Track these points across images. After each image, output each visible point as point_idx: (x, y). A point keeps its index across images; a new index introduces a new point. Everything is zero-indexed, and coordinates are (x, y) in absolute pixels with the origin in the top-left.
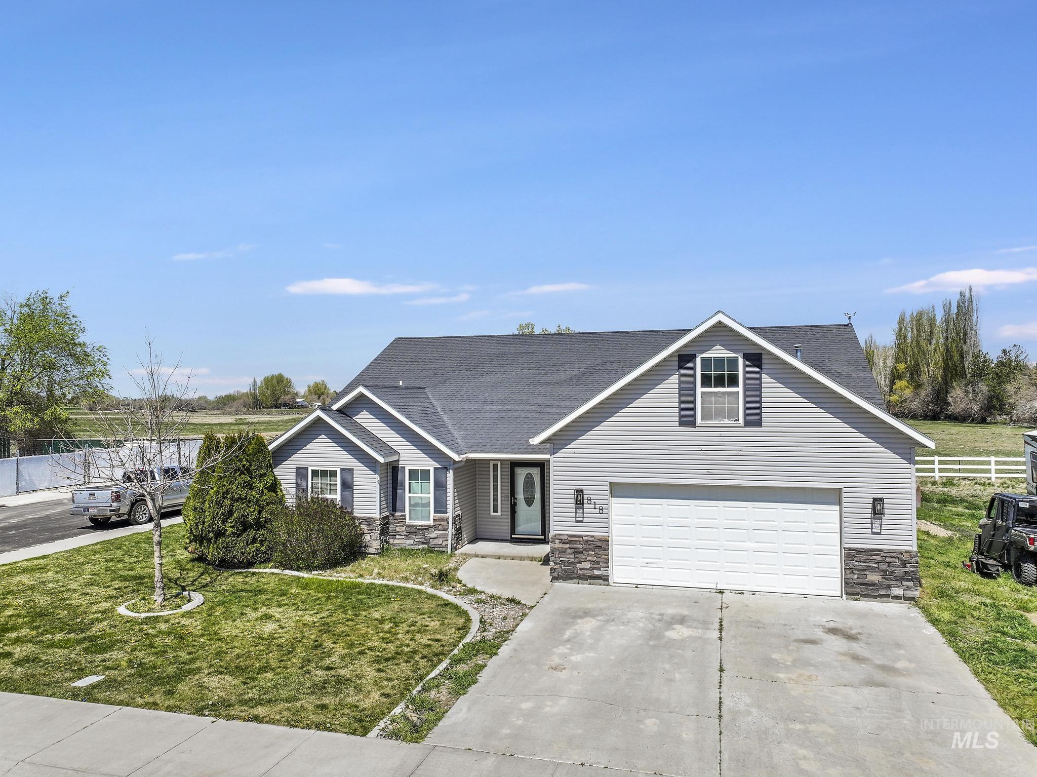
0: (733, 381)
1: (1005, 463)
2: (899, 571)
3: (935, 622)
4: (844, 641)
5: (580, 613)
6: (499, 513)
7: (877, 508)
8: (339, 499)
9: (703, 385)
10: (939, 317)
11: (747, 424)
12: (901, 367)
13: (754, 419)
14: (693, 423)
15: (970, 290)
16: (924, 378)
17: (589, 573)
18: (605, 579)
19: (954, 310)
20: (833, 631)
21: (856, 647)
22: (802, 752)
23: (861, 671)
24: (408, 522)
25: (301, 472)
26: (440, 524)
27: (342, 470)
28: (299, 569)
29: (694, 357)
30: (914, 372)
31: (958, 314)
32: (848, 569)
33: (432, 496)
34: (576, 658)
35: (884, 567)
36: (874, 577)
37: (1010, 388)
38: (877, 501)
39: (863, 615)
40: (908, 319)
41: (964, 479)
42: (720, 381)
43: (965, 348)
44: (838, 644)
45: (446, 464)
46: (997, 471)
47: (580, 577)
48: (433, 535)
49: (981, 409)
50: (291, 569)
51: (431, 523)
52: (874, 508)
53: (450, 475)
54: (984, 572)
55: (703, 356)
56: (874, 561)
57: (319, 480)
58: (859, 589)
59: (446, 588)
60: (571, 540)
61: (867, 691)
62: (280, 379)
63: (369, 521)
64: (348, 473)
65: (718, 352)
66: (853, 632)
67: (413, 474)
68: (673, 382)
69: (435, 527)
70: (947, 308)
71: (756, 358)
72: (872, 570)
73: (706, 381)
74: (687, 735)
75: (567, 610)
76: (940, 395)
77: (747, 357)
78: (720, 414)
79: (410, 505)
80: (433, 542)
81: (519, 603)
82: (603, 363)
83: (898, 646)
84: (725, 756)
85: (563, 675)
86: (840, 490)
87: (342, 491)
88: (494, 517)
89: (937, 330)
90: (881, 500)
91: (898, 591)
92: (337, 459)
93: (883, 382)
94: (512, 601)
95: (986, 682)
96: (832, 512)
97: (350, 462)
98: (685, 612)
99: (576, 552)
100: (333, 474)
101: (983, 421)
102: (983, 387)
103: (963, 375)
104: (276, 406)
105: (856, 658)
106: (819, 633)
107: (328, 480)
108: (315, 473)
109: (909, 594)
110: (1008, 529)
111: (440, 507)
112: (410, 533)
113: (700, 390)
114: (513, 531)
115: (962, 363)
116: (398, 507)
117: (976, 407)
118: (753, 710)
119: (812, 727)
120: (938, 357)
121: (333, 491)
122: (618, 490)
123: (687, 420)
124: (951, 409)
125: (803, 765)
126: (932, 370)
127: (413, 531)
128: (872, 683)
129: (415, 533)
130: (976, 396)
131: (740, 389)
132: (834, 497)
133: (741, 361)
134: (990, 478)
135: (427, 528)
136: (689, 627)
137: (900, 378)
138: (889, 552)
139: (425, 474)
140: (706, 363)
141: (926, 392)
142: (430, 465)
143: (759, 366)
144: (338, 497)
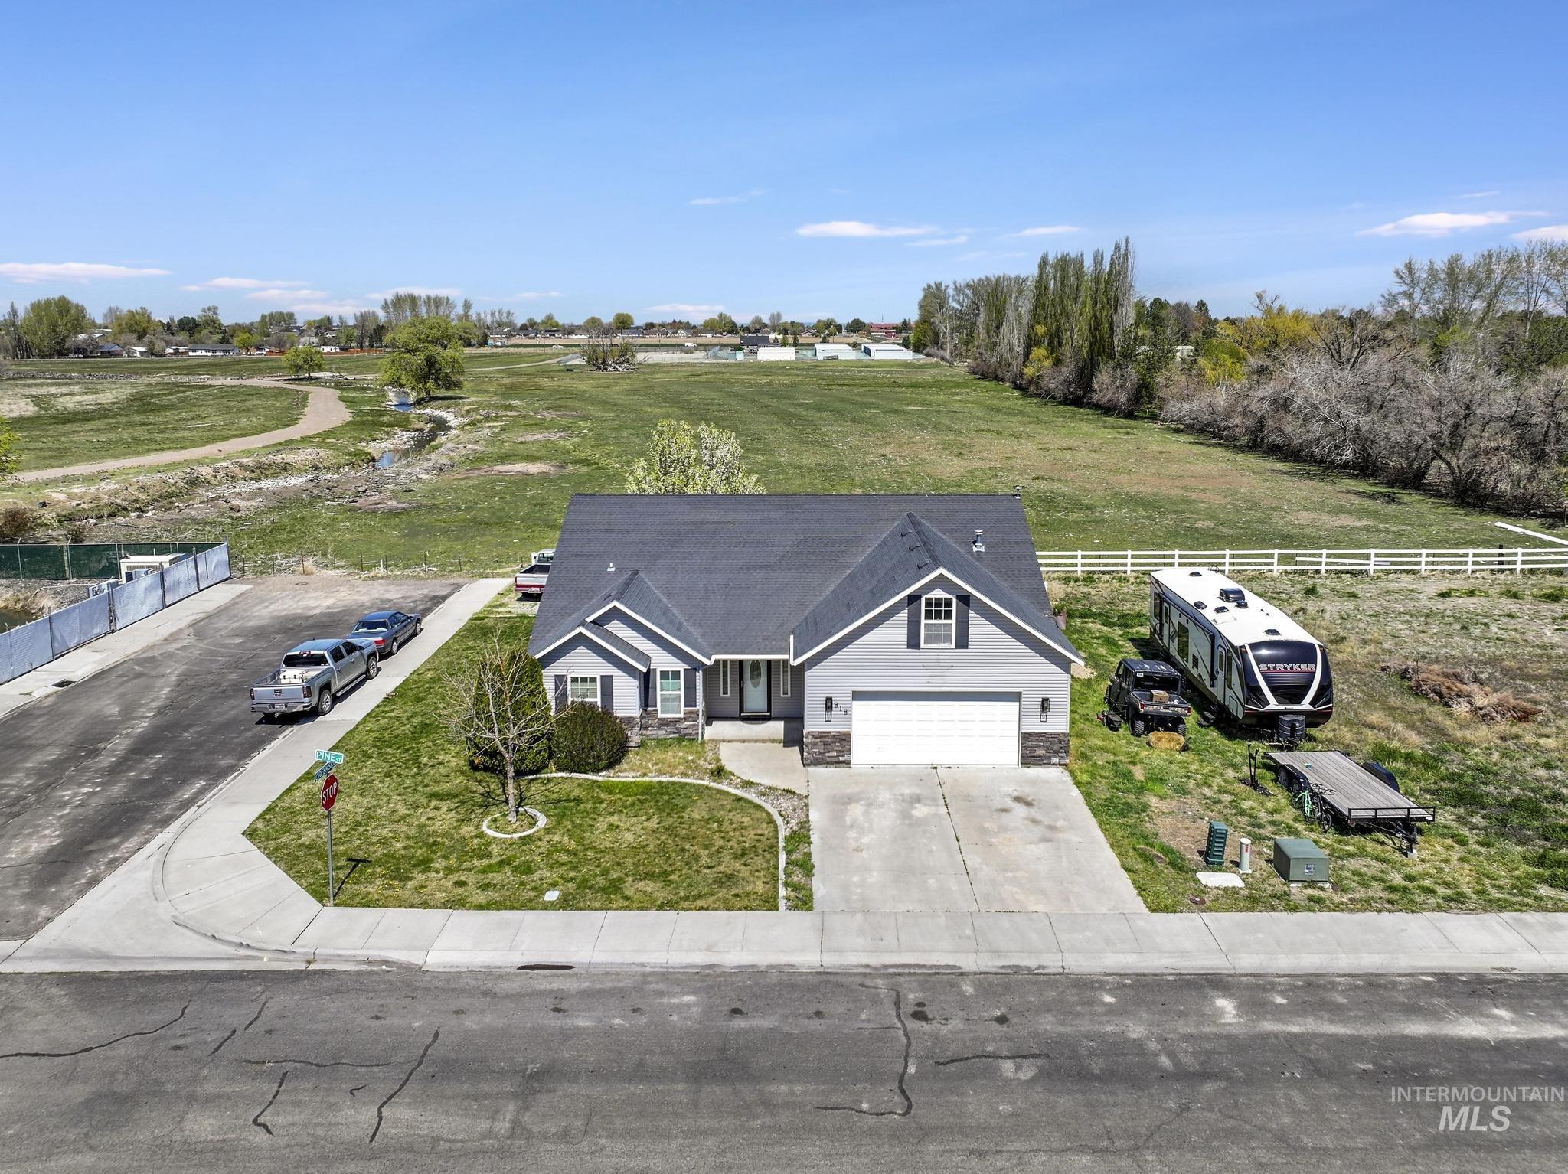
0: (949, 615)
1: (1140, 557)
2: (1056, 746)
3: (1078, 784)
4: (1025, 807)
5: (846, 800)
6: (729, 695)
7: (1045, 704)
8: (599, 704)
9: (926, 618)
10: (1088, 263)
11: (957, 647)
12: (1040, 330)
13: (962, 642)
14: (918, 647)
15: (1127, 241)
16: (1066, 349)
17: (835, 759)
18: (848, 763)
19: (1106, 267)
20: (1017, 799)
21: (1033, 812)
22: (1015, 889)
23: (1038, 831)
24: (660, 715)
25: (560, 679)
26: (691, 716)
27: (602, 677)
28: (586, 772)
29: (920, 597)
30: (1055, 342)
31: (1110, 273)
32: (1024, 747)
33: (682, 693)
34: (865, 840)
35: (1048, 744)
36: (1041, 752)
37: (1160, 379)
38: (1045, 701)
39: (1033, 782)
40: (1051, 259)
41: (1103, 573)
42: (938, 616)
43: (1115, 318)
44: (1020, 810)
45: (695, 666)
46: (1133, 564)
47: (828, 763)
48: (684, 726)
49: (1129, 400)
50: (580, 772)
51: (682, 715)
52: (1042, 705)
53: (699, 676)
54: (1112, 726)
55: (928, 596)
56: (1041, 741)
57: (579, 686)
58: (1030, 760)
59: (726, 782)
60: (821, 736)
61: (1043, 846)
62: (63, 306)
63: (629, 720)
64: (607, 681)
65: (938, 594)
66: (1030, 799)
67: (665, 675)
68: (904, 615)
69: (686, 719)
70: (1098, 259)
71: (965, 599)
72: (1039, 747)
73: (928, 615)
74: (954, 887)
75: (834, 796)
76: (1085, 373)
77: (959, 598)
78: (938, 639)
79: (662, 701)
80: (683, 732)
81: (794, 793)
82: (806, 540)
83: (1057, 808)
84: (978, 897)
85: (865, 854)
86: (1020, 693)
87: (602, 695)
88: (724, 698)
89: (1083, 287)
90: (1047, 699)
91: (1055, 760)
92: (596, 667)
93: (1016, 342)
94: (788, 791)
95: (1105, 831)
96: (1014, 706)
97: (609, 669)
98: (917, 791)
99: (825, 744)
100: (593, 680)
101: (1130, 415)
102: (1132, 371)
103: (1111, 356)
104: (61, 353)
105: (1034, 821)
106: (1009, 803)
107: (588, 685)
108: (574, 680)
109: (1063, 762)
110: (1129, 692)
111: (690, 701)
112: (662, 725)
113: (923, 621)
114: (741, 710)
115: (1111, 336)
116: (650, 702)
117: (1123, 398)
118: (984, 867)
119: (1018, 874)
120: (1085, 325)
121: (594, 694)
122: (858, 696)
123: (913, 643)
124: (1096, 397)
125: (1017, 897)
126: (1077, 338)
127: (664, 723)
128: (1045, 840)
129: (667, 725)
130: (1125, 383)
131: (953, 622)
132: (1016, 697)
133: (954, 601)
134: (1125, 572)
135: (679, 720)
136: (925, 805)
137: (1038, 344)
138: (1051, 734)
139: (676, 675)
140: (929, 603)
141: (1068, 370)
142: (680, 667)
143: (968, 605)
144: (598, 700)
